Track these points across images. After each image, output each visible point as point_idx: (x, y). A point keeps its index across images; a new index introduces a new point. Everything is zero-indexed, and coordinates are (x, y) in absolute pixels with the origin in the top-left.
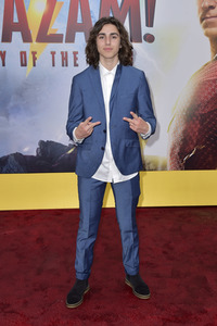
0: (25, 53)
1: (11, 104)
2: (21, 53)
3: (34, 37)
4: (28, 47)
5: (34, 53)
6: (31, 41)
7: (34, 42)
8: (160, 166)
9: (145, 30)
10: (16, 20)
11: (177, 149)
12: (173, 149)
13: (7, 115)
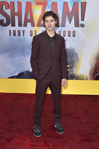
0: (32, 31)
1: (26, 51)
2: (31, 31)
3: (36, 25)
4: (33, 29)
5: (35, 31)
6: (34, 26)
7: (36, 27)
8: (85, 78)
9: (81, 22)
10: (29, 18)
11: (93, 72)
12: (91, 71)
13: (24, 56)
